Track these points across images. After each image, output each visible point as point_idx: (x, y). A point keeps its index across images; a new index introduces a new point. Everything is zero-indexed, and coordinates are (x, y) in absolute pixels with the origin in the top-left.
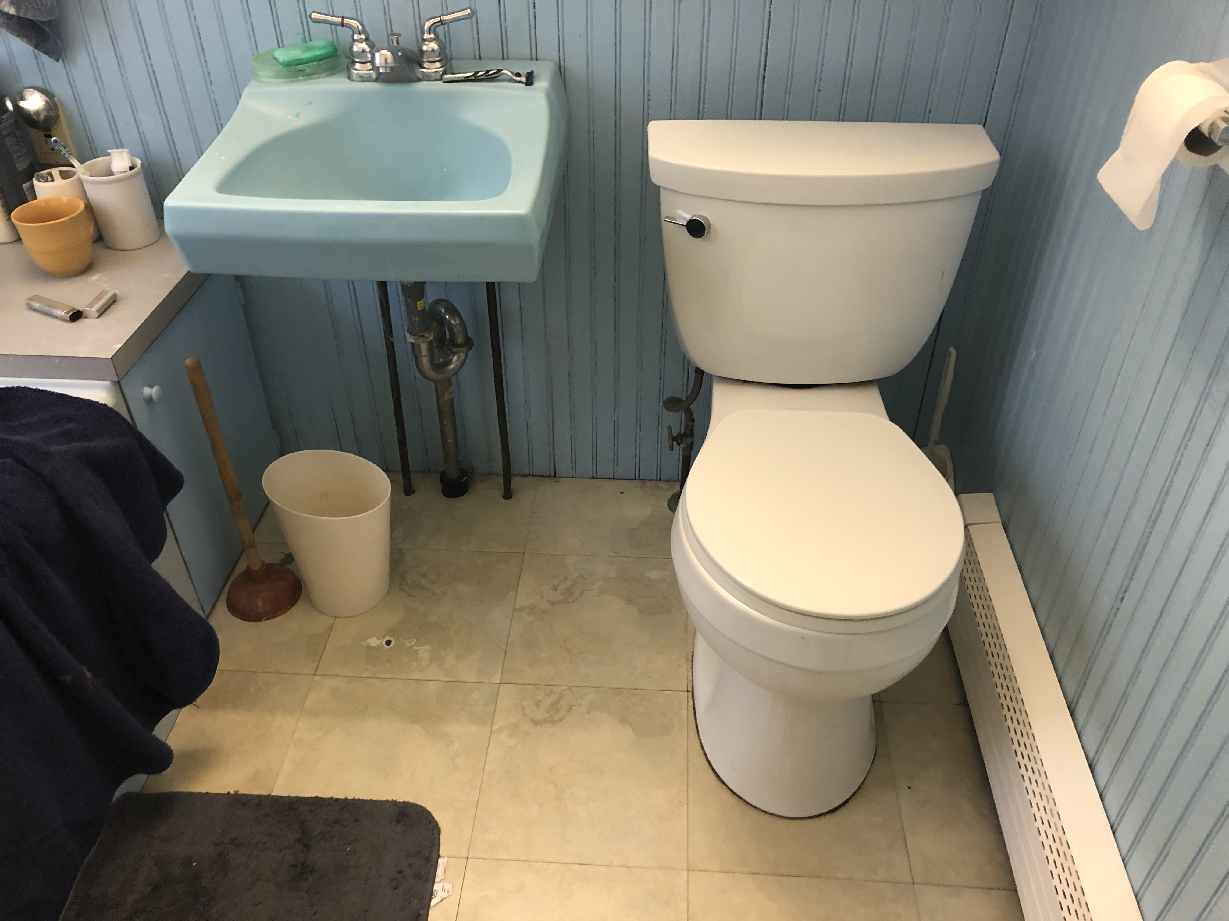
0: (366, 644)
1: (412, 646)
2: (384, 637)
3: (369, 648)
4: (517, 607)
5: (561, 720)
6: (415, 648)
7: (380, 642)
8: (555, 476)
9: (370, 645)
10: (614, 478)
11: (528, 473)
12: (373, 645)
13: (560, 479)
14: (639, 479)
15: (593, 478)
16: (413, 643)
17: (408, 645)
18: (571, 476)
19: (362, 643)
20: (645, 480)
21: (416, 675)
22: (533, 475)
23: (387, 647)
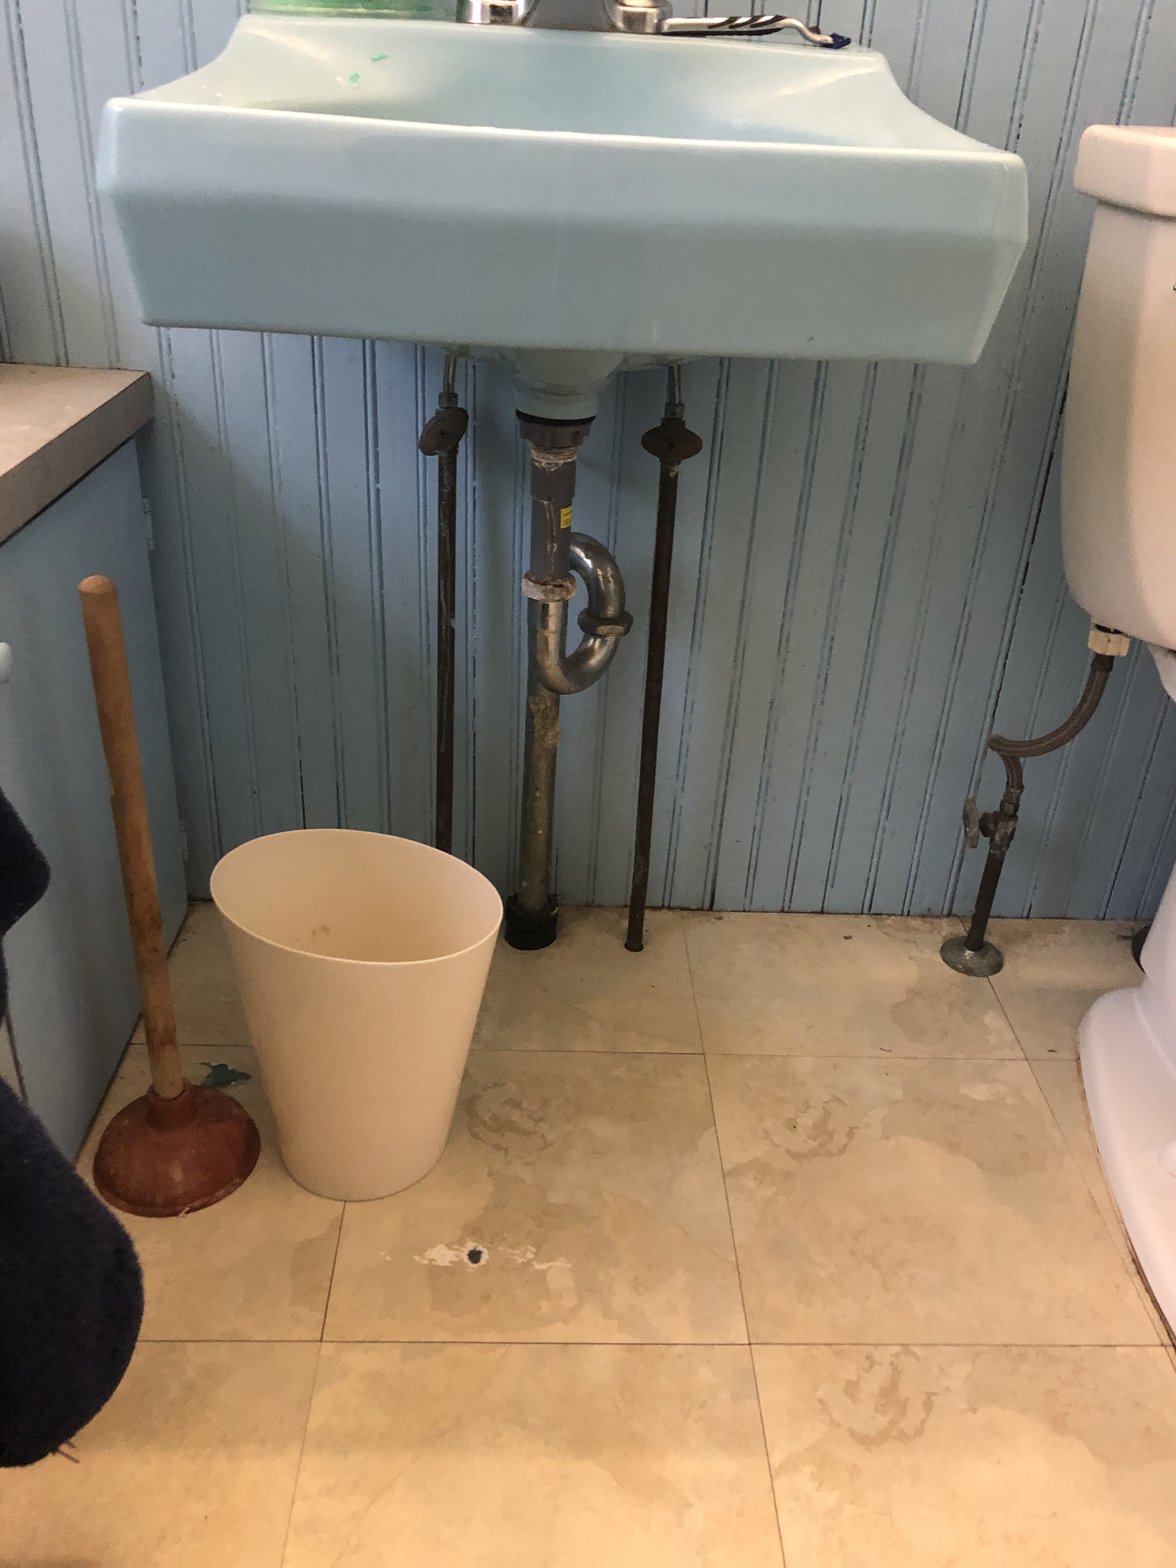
0: (426, 1262)
1: (529, 1262)
2: (461, 1242)
3: (434, 1271)
4: (727, 1167)
5: (919, 1431)
6: (538, 1266)
7: (456, 1256)
8: (711, 908)
9: (433, 1262)
10: (822, 912)
11: (660, 904)
12: (441, 1263)
13: (723, 914)
14: (870, 914)
15: (783, 911)
16: (530, 1256)
17: (520, 1260)
18: (742, 909)
19: (416, 1258)
20: (880, 914)
21: (556, 1332)
22: (669, 908)
23: (475, 1266)
